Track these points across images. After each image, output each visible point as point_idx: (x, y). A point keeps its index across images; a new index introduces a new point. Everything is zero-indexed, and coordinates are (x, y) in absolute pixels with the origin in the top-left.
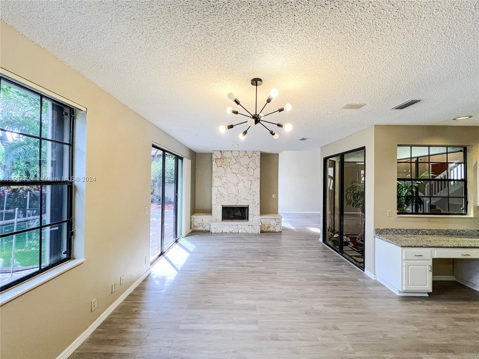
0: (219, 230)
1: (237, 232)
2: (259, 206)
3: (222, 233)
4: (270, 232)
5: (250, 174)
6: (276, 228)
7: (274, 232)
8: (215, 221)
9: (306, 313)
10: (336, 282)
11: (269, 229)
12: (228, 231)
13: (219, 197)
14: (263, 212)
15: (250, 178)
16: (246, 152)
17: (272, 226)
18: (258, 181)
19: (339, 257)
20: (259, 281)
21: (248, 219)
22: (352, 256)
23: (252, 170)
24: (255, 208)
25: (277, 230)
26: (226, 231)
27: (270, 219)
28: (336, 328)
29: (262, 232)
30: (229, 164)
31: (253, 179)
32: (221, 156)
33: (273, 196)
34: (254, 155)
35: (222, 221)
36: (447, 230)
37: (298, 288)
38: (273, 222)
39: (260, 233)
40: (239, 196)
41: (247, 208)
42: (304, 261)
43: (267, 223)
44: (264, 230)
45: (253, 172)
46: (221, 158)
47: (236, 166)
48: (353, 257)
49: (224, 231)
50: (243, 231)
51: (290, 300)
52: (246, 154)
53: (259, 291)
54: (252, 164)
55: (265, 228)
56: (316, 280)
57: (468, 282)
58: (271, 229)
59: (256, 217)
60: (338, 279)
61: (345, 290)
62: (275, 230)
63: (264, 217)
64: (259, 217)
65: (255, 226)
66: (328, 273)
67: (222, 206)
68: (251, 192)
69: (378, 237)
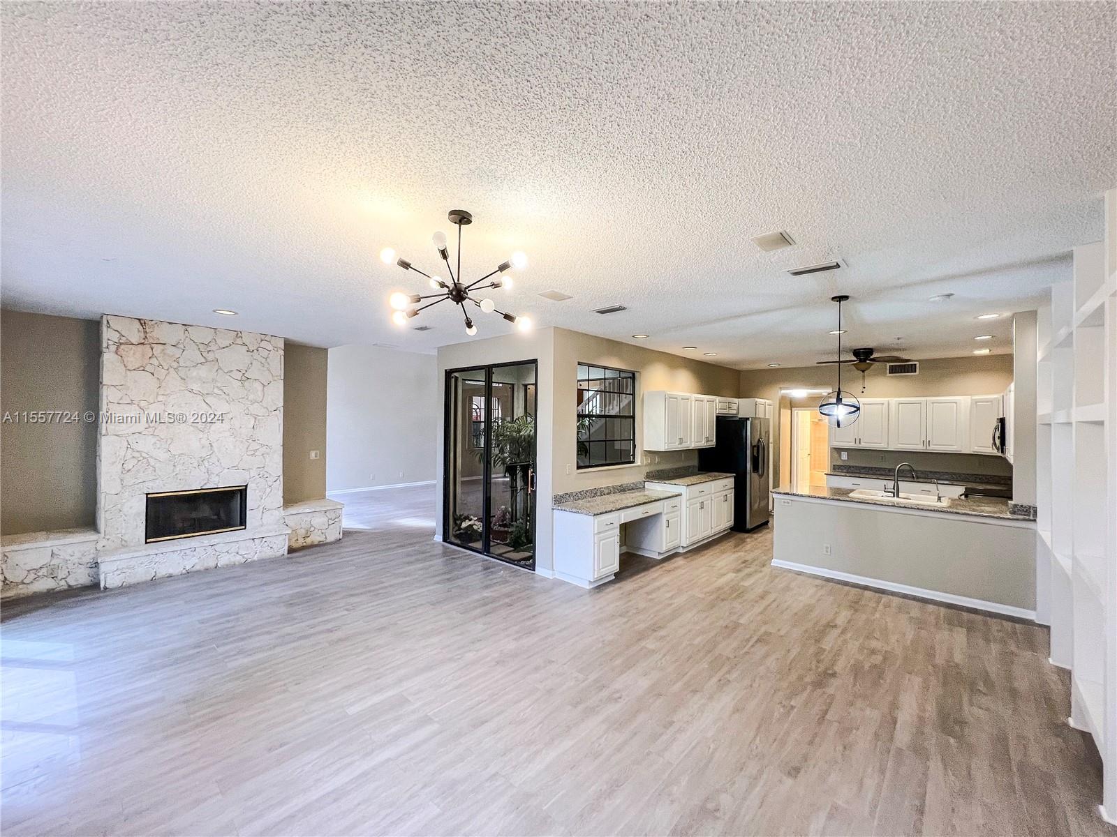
0: (141, 573)
1: (212, 564)
2: (279, 485)
3: (154, 582)
4: (312, 546)
5: (251, 397)
6: (328, 533)
7: (321, 545)
8: (116, 549)
9: (498, 663)
10: (507, 600)
11: (309, 541)
12: (176, 570)
13: (135, 469)
14: (291, 497)
15: (251, 408)
16: (238, 334)
17: (316, 530)
18: (277, 416)
19: (486, 560)
20: (371, 650)
21: (243, 522)
22: (503, 553)
23: (260, 388)
24: (268, 490)
25: (331, 539)
26: (171, 571)
27: (310, 514)
28: (551, 662)
29: (291, 550)
30: (175, 365)
31: (261, 412)
32: (142, 335)
33: (313, 455)
34: (263, 344)
35: (146, 543)
36: (621, 486)
37: (458, 633)
38: (319, 521)
39: (288, 553)
40: (214, 459)
41: (242, 492)
42: (435, 584)
43: (303, 526)
44: (295, 545)
45: (260, 393)
46: (143, 344)
47: (203, 372)
48: (504, 555)
49: (163, 572)
50: (232, 560)
51: (459, 657)
52: (239, 341)
53: (388, 667)
54: (259, 370)
55: (297, 540)
56: (476, 608)
57: (639, 549)
58: (315, 538)
59: (272, 515)
60: (508, 595)
61: (528, 607)
62: (326, 538)
63: (293, 510)
64: (282, 512)
65: (271, 539)
66: (487, 591)
67: (147, 494)
68: (254, 446)
69: (560, 508)
